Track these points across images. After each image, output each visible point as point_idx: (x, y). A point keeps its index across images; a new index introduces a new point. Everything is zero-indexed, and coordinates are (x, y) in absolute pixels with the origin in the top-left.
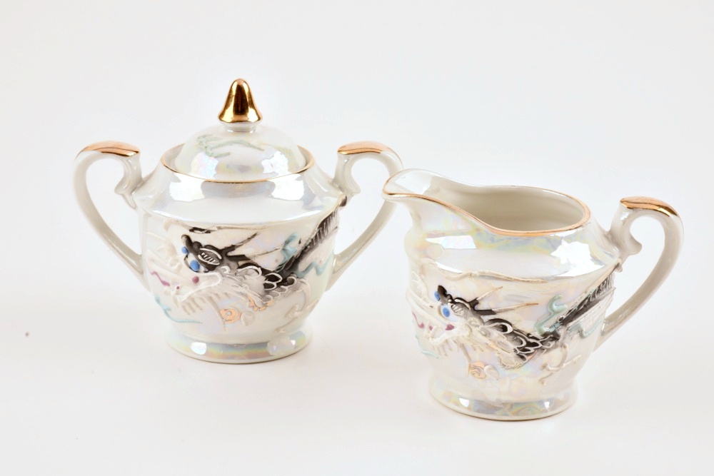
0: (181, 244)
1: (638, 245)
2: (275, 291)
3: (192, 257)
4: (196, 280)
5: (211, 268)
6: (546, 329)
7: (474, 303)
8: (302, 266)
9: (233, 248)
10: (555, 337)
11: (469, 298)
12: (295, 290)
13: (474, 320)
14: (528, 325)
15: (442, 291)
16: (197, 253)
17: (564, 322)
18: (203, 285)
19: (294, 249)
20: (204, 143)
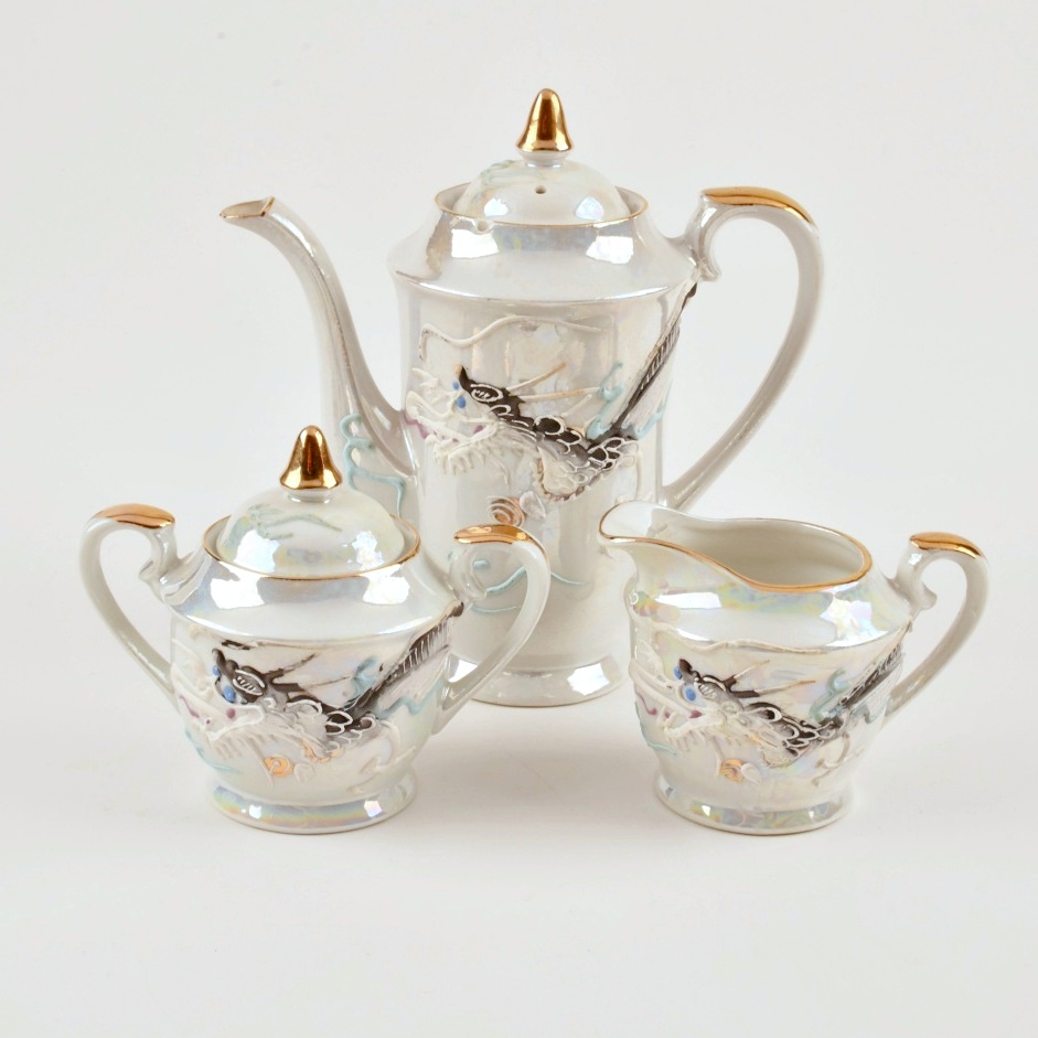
0: (212, 662)
1: (932, 596)
2: (342, 735)
3: (225, 681)
4: (232, 714)
5: (251, 699)
6: (825, 714)
7: (730, 682)
8: (383, 703)
9: (280, 673)
10: (837, 724)
11: (724, 676)
12: (373, 736)
13: (731, 704)
14: (800, 711)
15: (686, 667)
16: (231, 676)
17: (847, 703)
18: (241, 722)
19: (371, 679)
20: (257, 517)
